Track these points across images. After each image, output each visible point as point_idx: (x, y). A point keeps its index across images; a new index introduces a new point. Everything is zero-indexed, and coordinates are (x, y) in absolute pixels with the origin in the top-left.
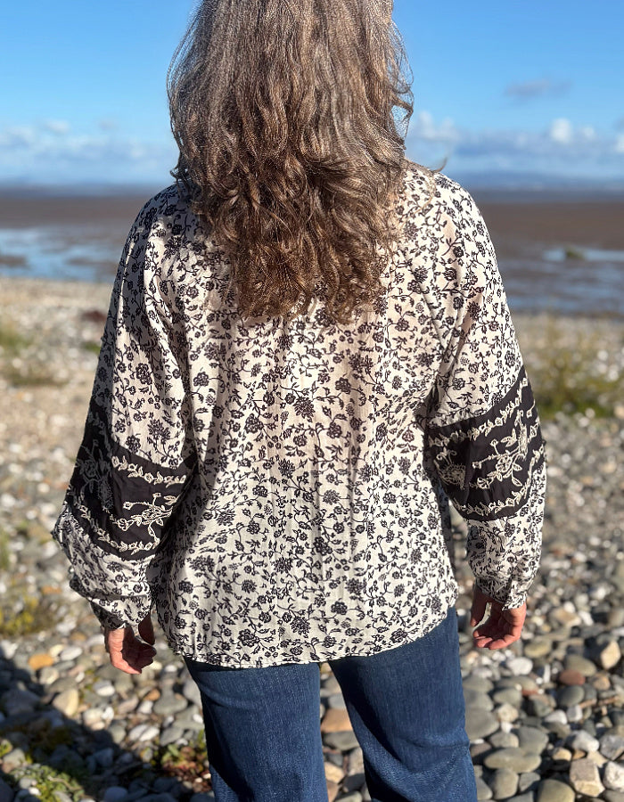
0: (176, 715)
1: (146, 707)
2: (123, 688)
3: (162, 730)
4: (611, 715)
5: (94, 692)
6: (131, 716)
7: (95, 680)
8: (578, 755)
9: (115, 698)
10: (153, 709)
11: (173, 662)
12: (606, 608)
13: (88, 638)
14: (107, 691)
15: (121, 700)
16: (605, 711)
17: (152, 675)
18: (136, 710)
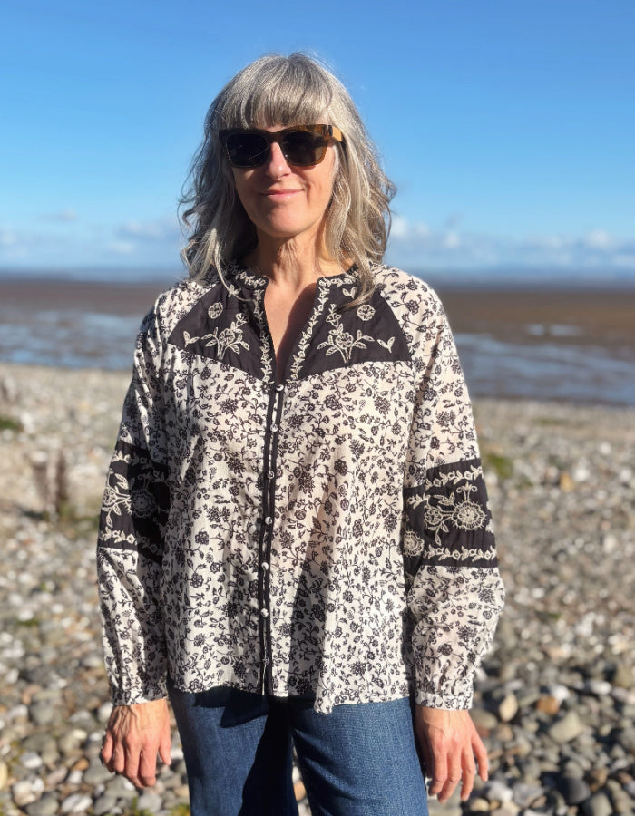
0: (106, 783)
1: (76, 777)
2: (50, 758)
3: (95, 799)
4: (519, 765)
5: (21, 764)
6: (62, 787)
7: (21, 753)
8: (494, 805)
9: (42, 771)
10: (83, 779)
11: (96, 730)
12: (495, 663)
13: (8, 709)
14: (34, 762)
15: (48, 771)
16: (511, 761)
17: (78, 744)
18: (65, 780)
